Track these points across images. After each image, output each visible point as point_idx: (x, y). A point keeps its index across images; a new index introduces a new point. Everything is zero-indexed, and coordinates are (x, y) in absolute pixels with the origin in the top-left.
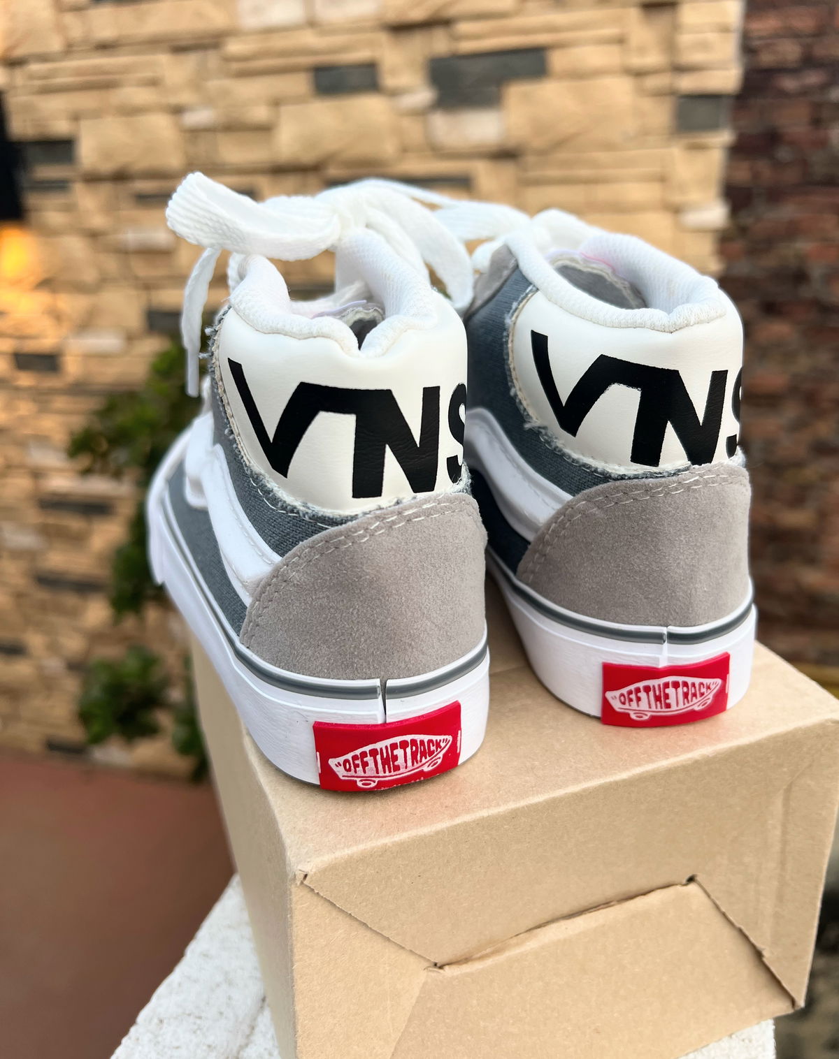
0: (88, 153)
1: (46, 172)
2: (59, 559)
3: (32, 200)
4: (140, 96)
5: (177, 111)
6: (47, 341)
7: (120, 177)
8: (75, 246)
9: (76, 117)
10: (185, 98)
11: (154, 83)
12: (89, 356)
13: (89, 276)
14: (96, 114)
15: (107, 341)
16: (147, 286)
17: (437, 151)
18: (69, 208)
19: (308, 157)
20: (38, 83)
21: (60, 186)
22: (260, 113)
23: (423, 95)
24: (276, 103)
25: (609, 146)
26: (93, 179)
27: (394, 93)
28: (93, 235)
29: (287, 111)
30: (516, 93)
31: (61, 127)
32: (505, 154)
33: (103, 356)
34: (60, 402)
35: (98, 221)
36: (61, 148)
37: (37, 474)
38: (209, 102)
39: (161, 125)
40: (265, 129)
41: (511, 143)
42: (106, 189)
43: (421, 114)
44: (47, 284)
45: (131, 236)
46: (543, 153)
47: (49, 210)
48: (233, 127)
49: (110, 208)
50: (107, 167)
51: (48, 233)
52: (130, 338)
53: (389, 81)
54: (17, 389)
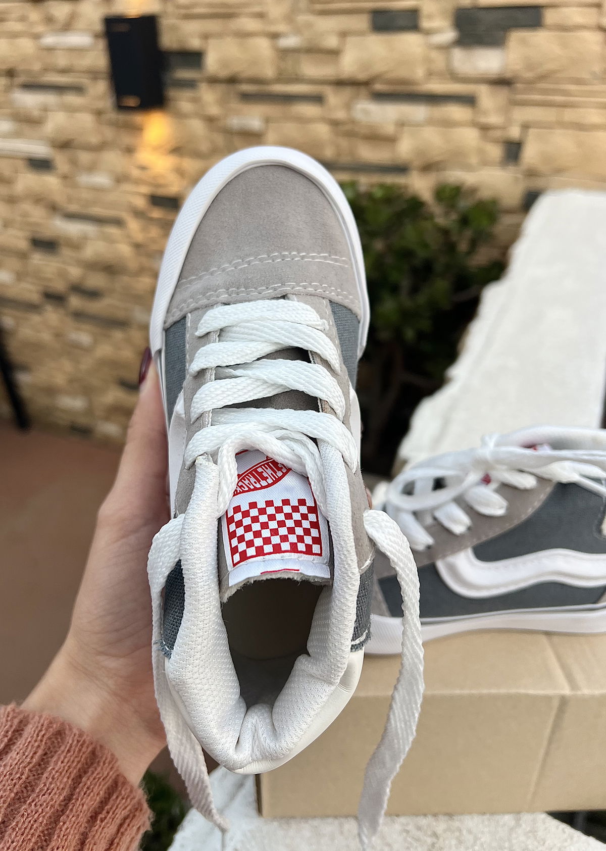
0: (212, 62)
1: (183, 74)
3: (172, 93)
4: (250, 24)
5: (275, 36)
6: (173, 189)
7: (232, 80)
8: (197, 126)
9: (206, 37)
10: (281, 28)
11: (261, 16)
13: (204, 147)
14: (220, 35)
17: (454, 77)
18: (196, 100)
19: (362, 76)
20: (183, 11)
21: (190, 84)
22: (332, 42)
23: (449, 35)
24: (344, 35)
25: (579, 81)
26: (213, 81)
27: (428, 33)
28: (210, 120)
29: (351, 40)
30: (516, 37)
31: (195, 43)
32: (502, 82)
35: (214, 110)
36: (194, 58)
38: (298, 31)
39: (263, 46)
40: (335, 53)
41: (508, 75)
42: (221, 88)
43: (445, 48)
44: (177, 150)
45: (235, 122)
46: (530, 82)
47: (183, 101)
48: (314, 50)
49: (223, 102)
50: (224, 73)
51: (180, 116)
53: (425, 24)
54: (151, 219)
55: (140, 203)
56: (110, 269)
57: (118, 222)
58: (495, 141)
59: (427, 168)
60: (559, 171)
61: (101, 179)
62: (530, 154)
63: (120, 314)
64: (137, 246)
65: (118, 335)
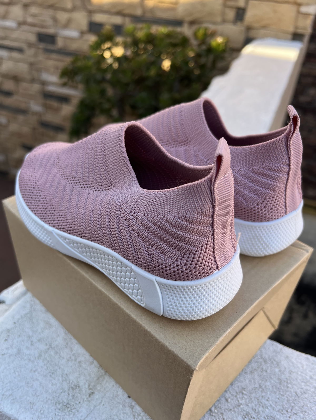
2: (50, 117)
6: (51, 31)
12: (66, 38)
13: (69, 6)
15: (74, 34)
16: (91, 12)
33: (72, 39)
34: (54, 56)
37: (44, 83)
44: (52, 6)
52: (82, 33)
54: (38, 48)
55: (33, 38)
56: (16, 79)
57: (20, 50)
58: (231, 7)
59: (192, 23)
60: (264, 27)
61: (10, 23)
62: (249, 16)
63: (23, 106)
64: (31, 64)
65: (21, 118)
